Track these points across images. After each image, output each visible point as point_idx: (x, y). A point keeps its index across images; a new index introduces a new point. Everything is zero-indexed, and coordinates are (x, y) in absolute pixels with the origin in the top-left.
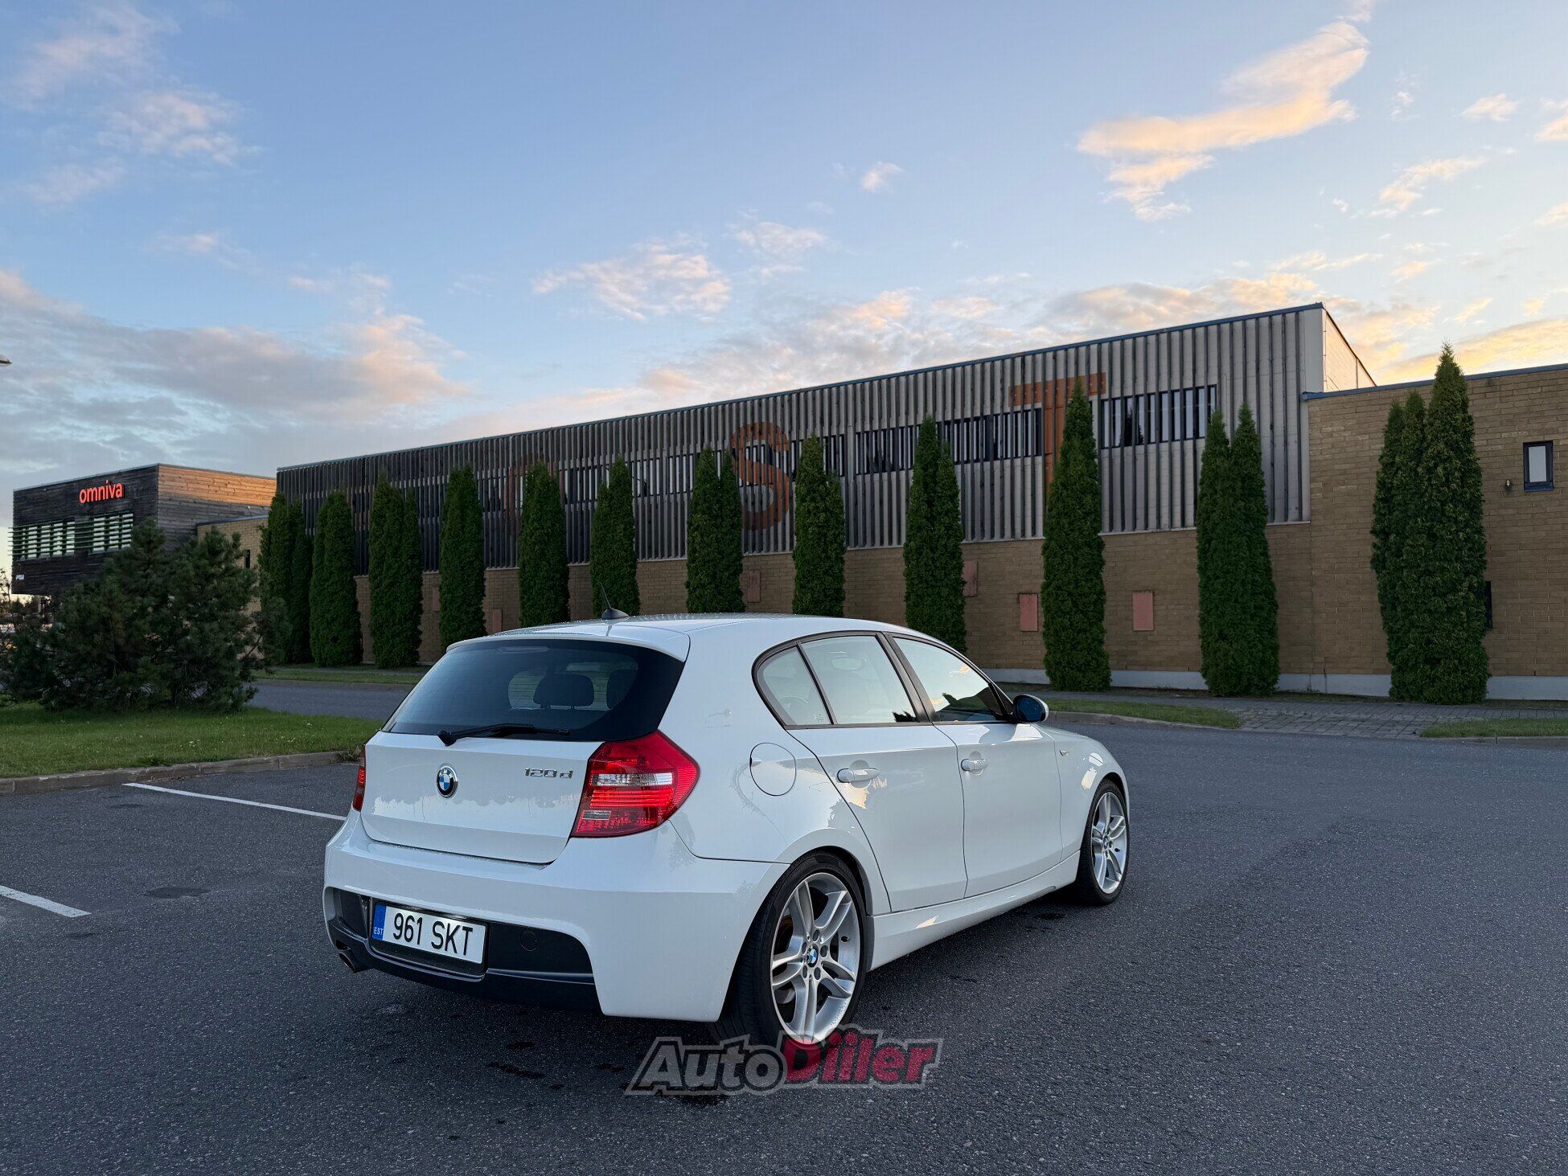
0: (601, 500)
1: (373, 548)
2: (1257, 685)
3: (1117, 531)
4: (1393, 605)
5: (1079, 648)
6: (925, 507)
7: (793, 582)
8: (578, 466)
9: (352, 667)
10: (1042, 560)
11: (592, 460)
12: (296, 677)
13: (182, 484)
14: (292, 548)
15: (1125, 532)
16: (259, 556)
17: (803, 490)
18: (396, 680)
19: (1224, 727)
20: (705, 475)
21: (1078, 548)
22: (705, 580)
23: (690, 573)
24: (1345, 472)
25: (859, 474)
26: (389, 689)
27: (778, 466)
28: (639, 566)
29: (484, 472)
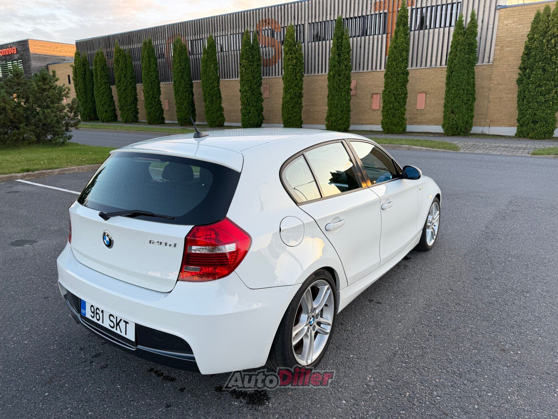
0: (204, 53)
1: (116, 75)
2: (463, 132)
3: (414, 67)
4: (523, 99)
5: (396, 116)
6: (337, 57)
7: (282, 89)
8: (194, 39)
9: (114, 122)
10: (384, 79)
11: (200, 36)
12: (92, 127)
13: (39, 48)
14: (85, 74)
15: (417, 68)
16: (73, 77)
17: (287, 49)
18: (130, 129)
19: (453, 150)
20: (246, 43)
21: (399, 75)
22: (247, 89)
23: (241, 85)
24: (510, 42)
25: (310, 42)
26: (127, 132)
27: (276, 38)
28: (221, 82)
29: (156, 41)
